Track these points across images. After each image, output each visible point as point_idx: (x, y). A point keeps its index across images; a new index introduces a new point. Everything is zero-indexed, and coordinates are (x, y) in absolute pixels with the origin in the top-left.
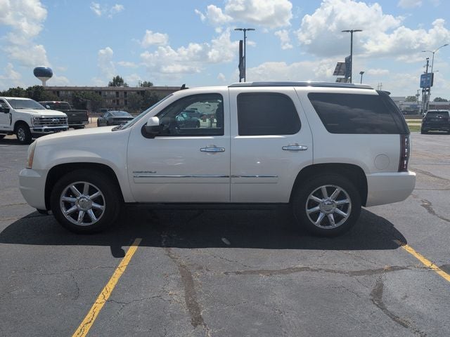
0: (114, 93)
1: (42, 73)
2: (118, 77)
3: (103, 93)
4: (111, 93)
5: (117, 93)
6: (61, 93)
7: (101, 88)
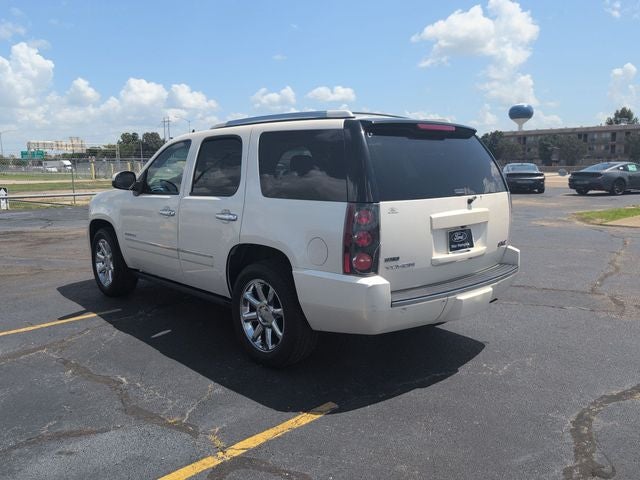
0: (609, 135)
1: (520, 113)
2: (624, 110)
3: (589, 137)
4: (604, 136)
5: (614, 134)
6: (529, 139)
7: (588, 128)
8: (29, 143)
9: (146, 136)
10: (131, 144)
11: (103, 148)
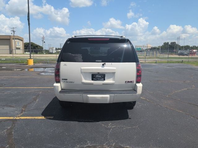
8: (136, 46)
9: (172, 43)
10: (166, 46)
11: (157, 47)
